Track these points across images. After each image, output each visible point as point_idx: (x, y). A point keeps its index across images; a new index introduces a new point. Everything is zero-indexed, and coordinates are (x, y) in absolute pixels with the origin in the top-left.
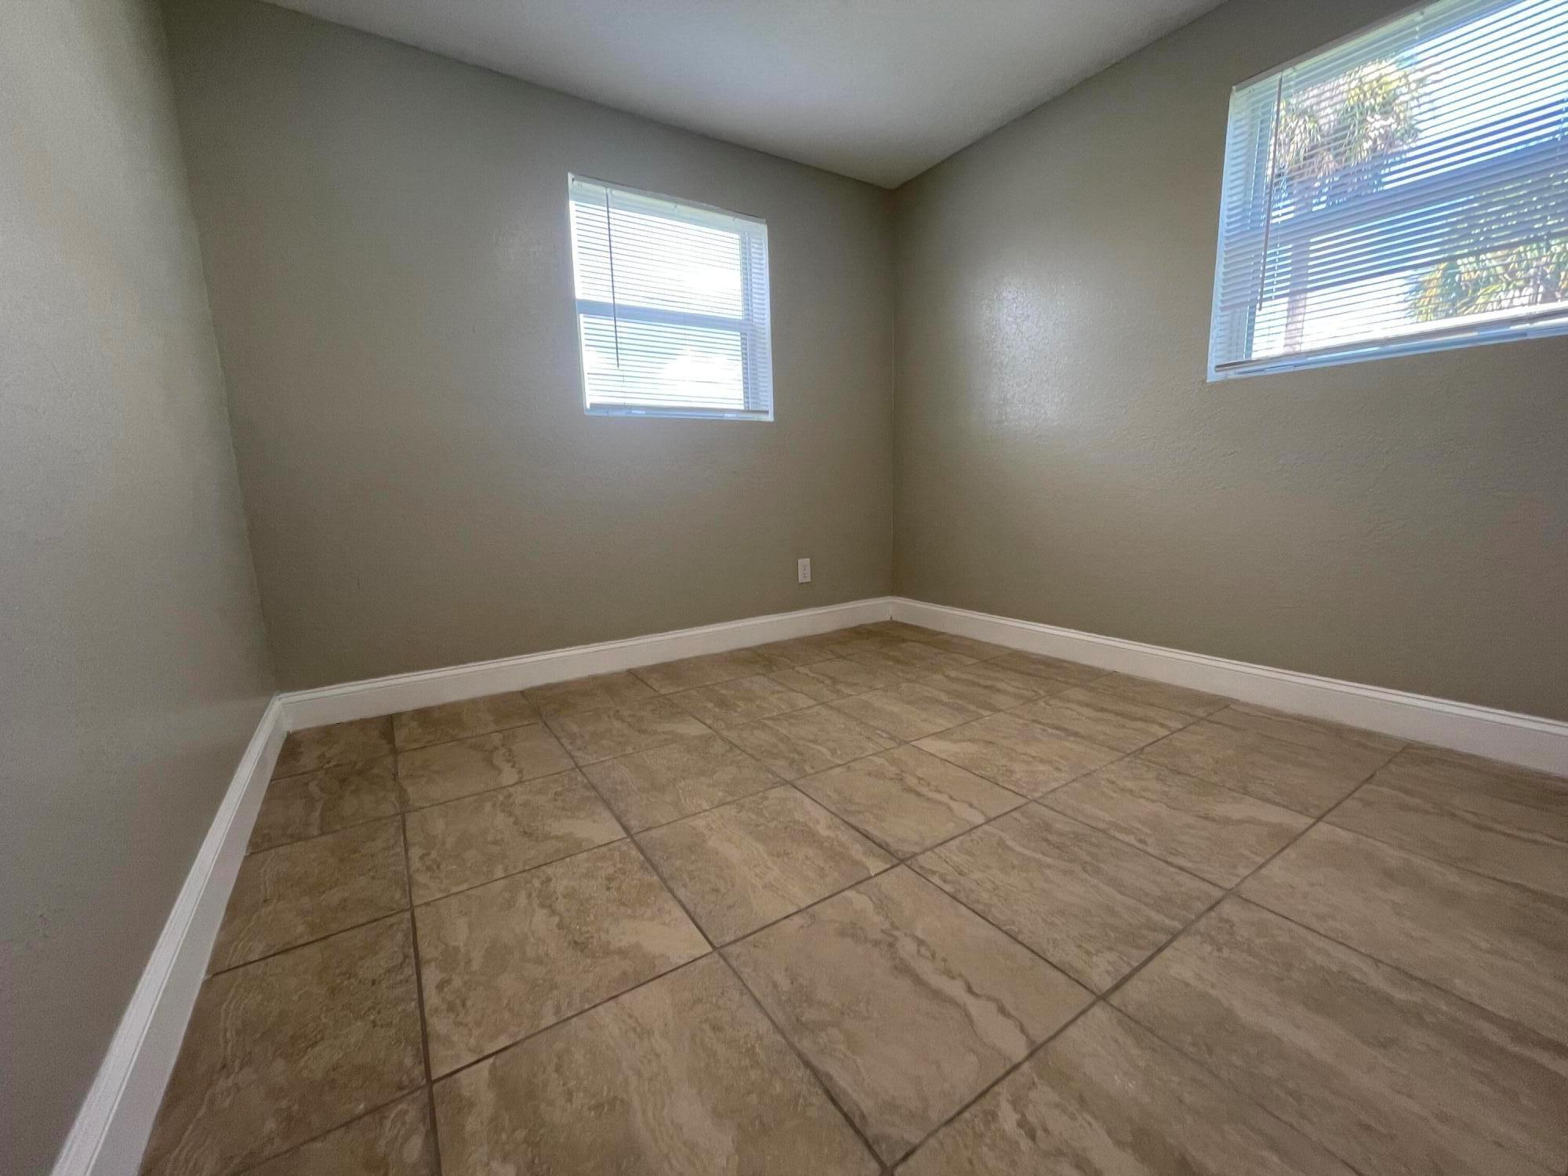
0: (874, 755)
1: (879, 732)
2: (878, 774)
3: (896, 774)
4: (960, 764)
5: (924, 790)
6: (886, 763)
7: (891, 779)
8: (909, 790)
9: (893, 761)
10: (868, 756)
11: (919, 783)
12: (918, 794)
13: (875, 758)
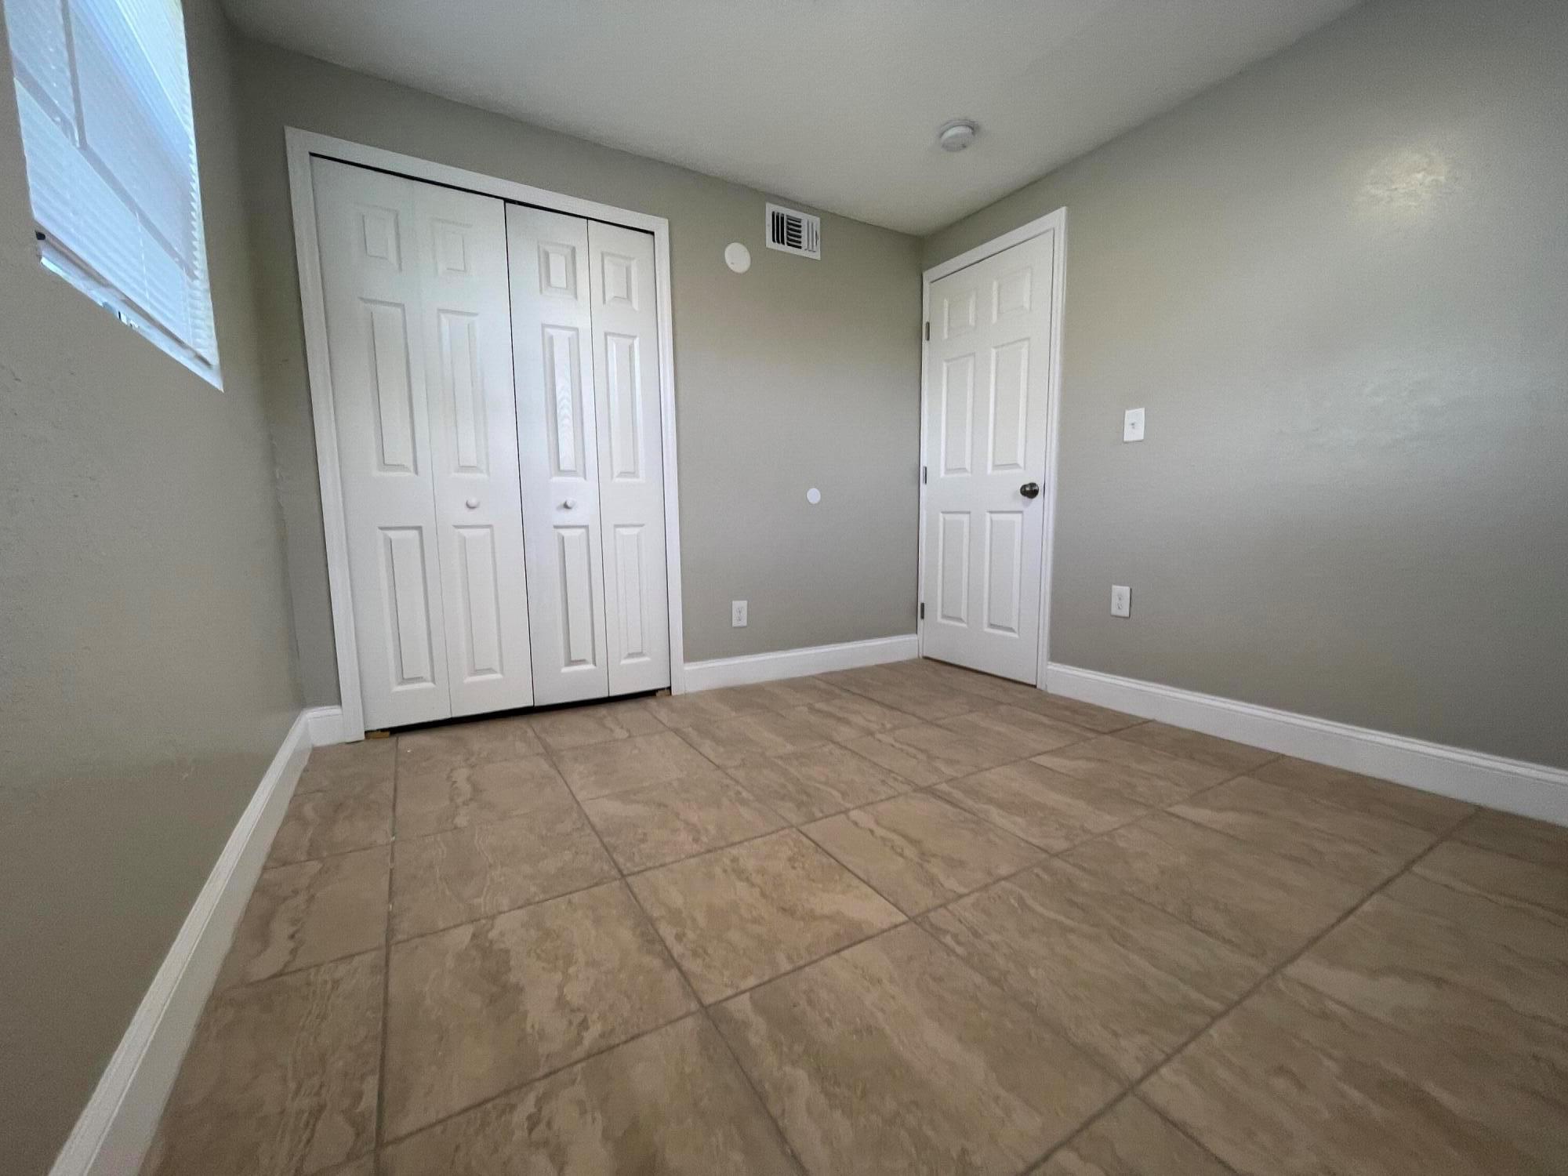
0: (961, 896)
1: (959, 950)
2: (954, 864)
3: (929, 862)
4: (847, 875)
5: (899, 841)
6: (942, 878)
7: (934, 856)
8: (914, 842)
9: (931, 881)
10: (968, 895)
11: (902, 849)
12: (905, 837)
13: (962, 890)
